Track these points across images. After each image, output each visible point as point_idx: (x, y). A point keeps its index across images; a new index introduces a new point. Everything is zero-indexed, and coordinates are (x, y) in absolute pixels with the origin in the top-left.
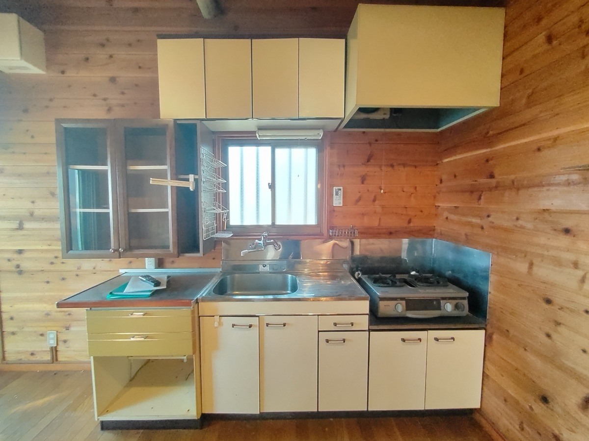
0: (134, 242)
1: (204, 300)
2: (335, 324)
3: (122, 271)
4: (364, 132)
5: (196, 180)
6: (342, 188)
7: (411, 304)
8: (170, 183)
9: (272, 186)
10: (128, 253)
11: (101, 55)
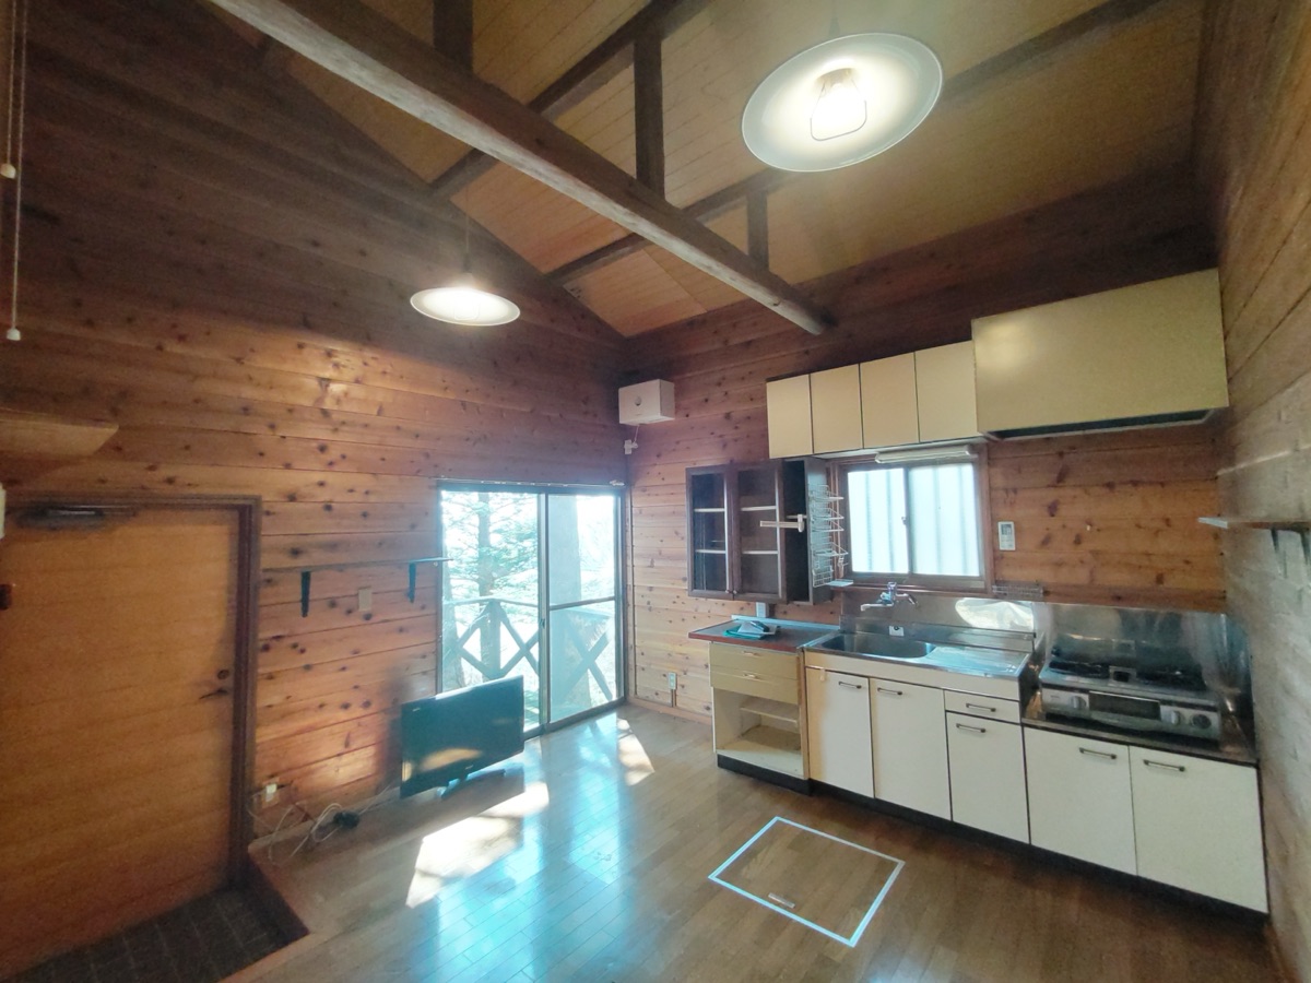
0: (747, 586)
1: (809, 650)
2: (968, 705)
3: (734, 617)
4: (1048, 439)
5: (805, 520)
6: (1012, 523)
7: (1099, 702)
8: (779, 525)
9: (908, 521)
10: (741, 596)
11: (717, 393)
